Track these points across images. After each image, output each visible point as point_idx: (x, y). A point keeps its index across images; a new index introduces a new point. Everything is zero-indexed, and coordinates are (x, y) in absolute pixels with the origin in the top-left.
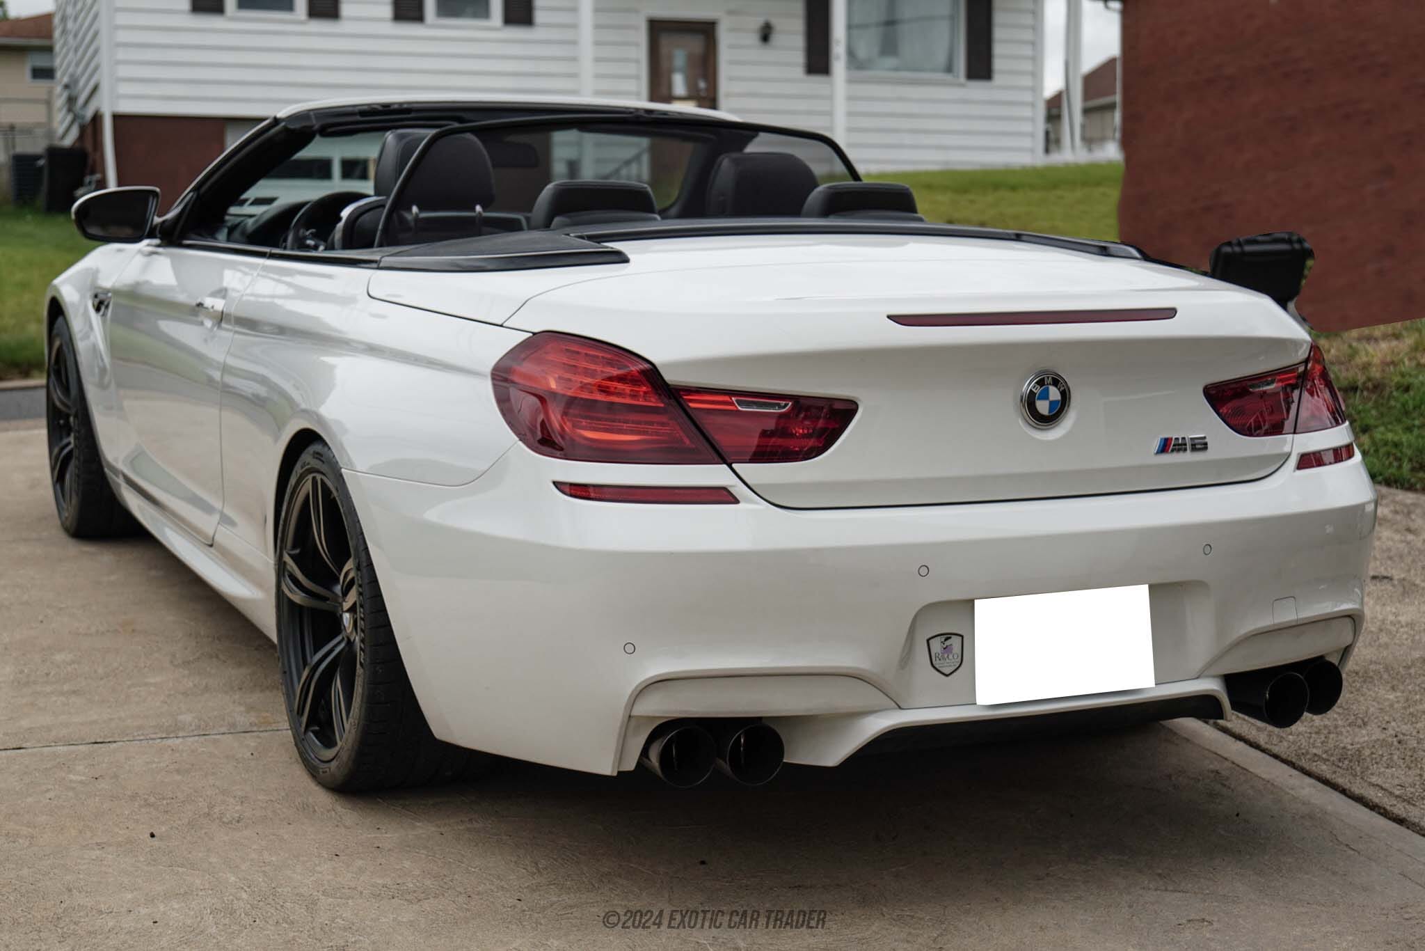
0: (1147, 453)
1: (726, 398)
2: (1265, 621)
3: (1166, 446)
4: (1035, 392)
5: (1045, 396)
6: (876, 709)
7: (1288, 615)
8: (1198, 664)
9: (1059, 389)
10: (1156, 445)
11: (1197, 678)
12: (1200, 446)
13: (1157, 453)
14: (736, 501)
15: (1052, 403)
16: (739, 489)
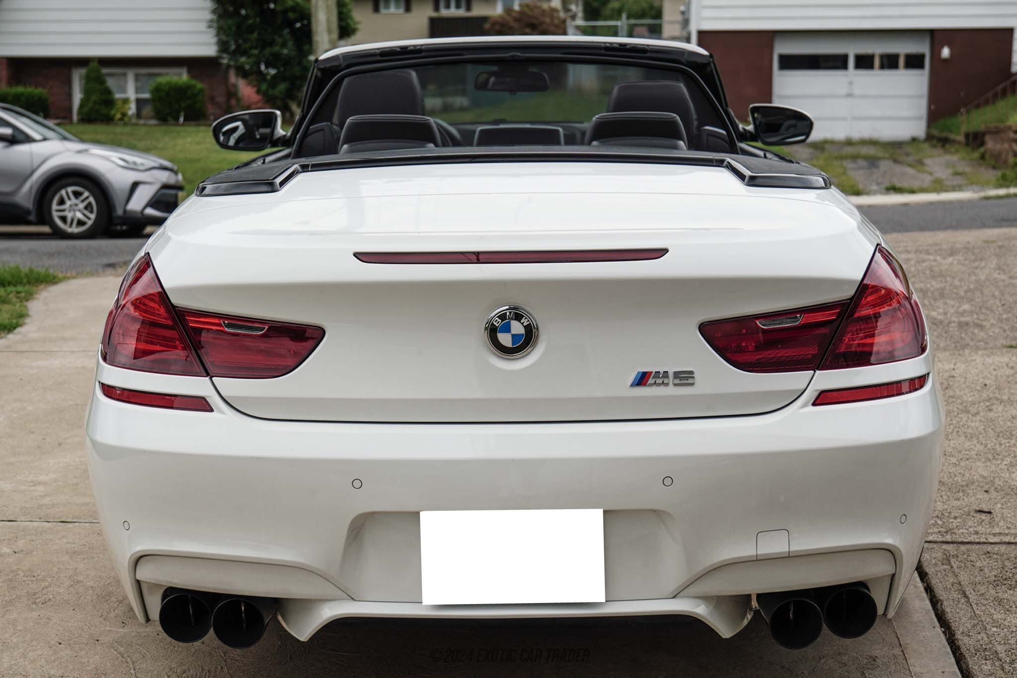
0: (622, 385)
1: (216, 321)
2: (746, 550)
3: (642, 380)
4: (497, 325)
5: (507, 329)
6: (329, 598)
7: (775, 545)
8: (672, 585)
9: (522, 324)
10: (632, 377)
11: (673, 598)
12: (684, 378)
13: (632, 385)
14: (212, 410)
15: (513, 336)
16: (215, 400)
